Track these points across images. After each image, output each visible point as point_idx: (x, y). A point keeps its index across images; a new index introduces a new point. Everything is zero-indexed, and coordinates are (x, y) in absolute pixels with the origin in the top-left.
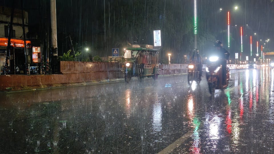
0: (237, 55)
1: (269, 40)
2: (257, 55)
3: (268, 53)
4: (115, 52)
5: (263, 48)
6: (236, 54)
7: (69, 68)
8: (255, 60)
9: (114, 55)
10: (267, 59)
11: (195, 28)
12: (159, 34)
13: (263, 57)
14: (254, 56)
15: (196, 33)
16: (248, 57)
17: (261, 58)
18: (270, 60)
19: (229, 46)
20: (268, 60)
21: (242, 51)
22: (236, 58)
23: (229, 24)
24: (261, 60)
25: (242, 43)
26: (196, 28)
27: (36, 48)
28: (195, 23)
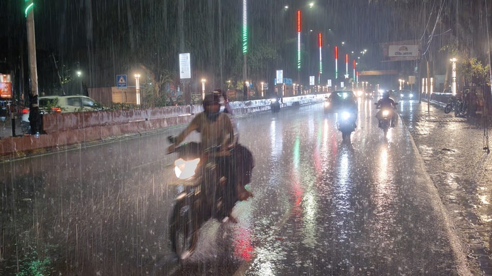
0: (312, 80)
1: (365, 51)
2: (347, 76)
3: (364, 73)
4: (122, 80)
5: (357, 64)
6: (310, 77)
7: (55, 123)
8: (342, 84)
9: (120, 86)
10: (363, 82)
11: (243, 42)
12: (187, 58)
13: (356, 79)
14: (342, 78)
15: (246, 51)
16: (331, 80)
17: (353, 81)
18: (367, 83)
19: (299, 67)
20: (365, 84)
21: (321, 73)
22: (311, 84)
23: (299, 30)
24: (353, 83)
25: (321, 59)
26: (246, 43)
27: (5, 76)
28: (245, 35)
